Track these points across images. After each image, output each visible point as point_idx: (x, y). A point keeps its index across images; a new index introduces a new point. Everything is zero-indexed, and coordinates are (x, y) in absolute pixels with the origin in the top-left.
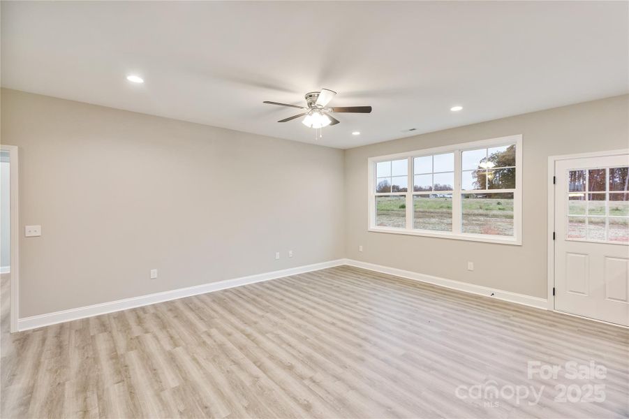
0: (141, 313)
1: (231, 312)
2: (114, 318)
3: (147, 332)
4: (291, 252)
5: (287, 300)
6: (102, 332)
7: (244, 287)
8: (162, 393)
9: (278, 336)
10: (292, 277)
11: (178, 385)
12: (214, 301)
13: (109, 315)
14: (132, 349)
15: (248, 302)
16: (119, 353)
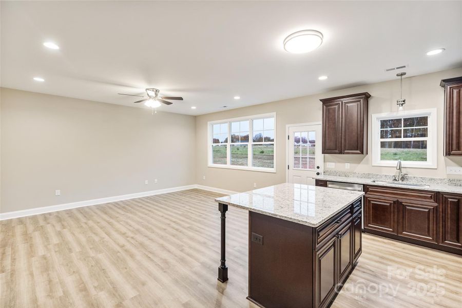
0: (48, 216)
1: (106, 213)
2: (29, 218)
3: (48, 223)
4: (156, 180)
5: (144, 206)
6: (19, 225)
7: (122, 201)
8: (48, 246)
9: (127, 223)
10: (156, 196)
11: (58, 242)
12: (98, 209)
13: (26, 217)
14: (37, 231)
15: (119, 208)
16: (28, 232)
